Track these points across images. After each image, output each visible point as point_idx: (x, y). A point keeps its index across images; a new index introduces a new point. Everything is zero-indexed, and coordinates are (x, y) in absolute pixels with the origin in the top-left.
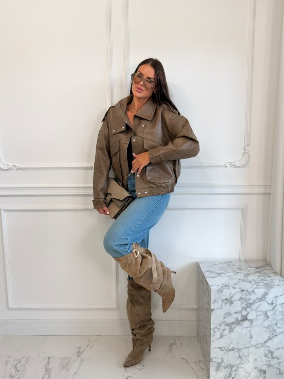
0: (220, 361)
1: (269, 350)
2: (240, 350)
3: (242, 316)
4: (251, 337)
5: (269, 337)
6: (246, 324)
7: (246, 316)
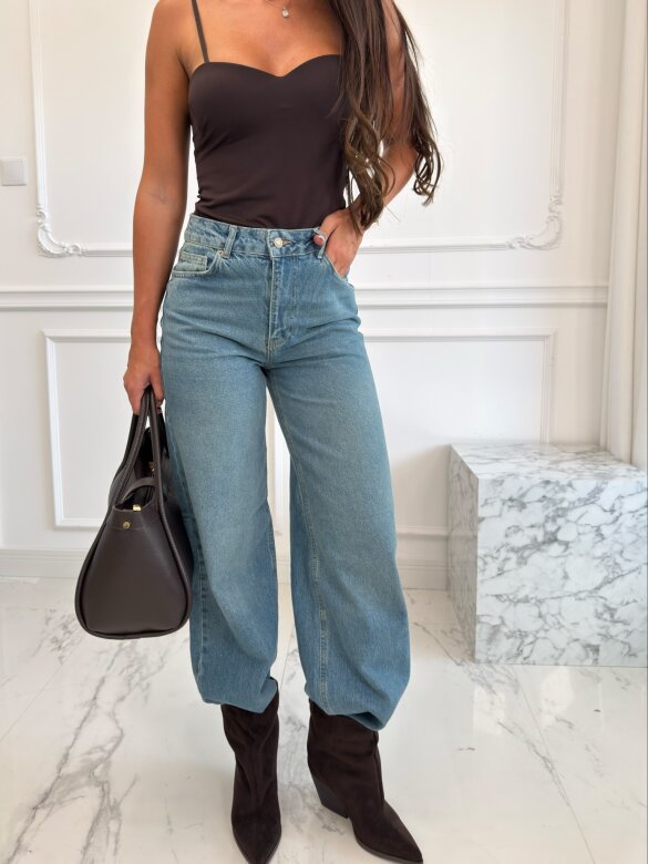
0: (497, 622)
1: (605, 605)
2: (540, 602)
3: (546, 533)
4: (566, 577)
5: (606, 577)
6: (555, 549)
7: (554, 534)
